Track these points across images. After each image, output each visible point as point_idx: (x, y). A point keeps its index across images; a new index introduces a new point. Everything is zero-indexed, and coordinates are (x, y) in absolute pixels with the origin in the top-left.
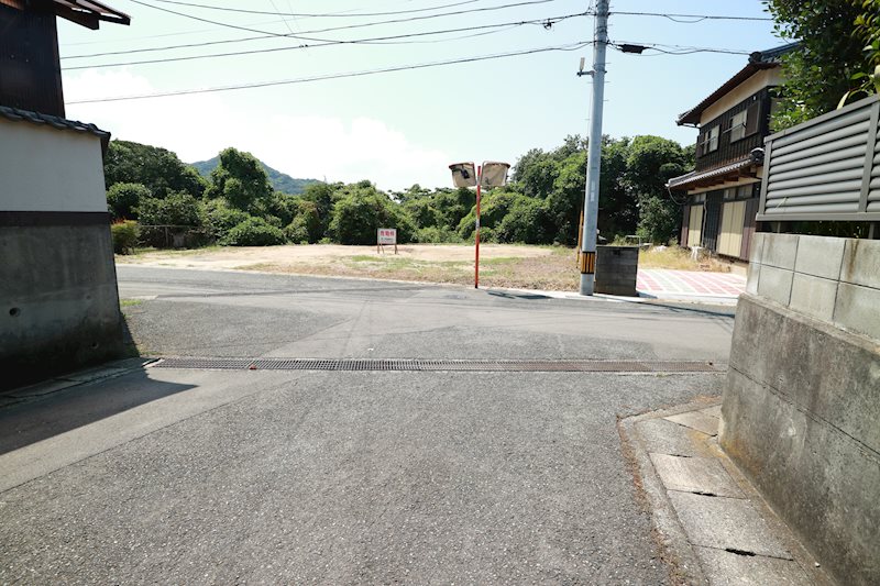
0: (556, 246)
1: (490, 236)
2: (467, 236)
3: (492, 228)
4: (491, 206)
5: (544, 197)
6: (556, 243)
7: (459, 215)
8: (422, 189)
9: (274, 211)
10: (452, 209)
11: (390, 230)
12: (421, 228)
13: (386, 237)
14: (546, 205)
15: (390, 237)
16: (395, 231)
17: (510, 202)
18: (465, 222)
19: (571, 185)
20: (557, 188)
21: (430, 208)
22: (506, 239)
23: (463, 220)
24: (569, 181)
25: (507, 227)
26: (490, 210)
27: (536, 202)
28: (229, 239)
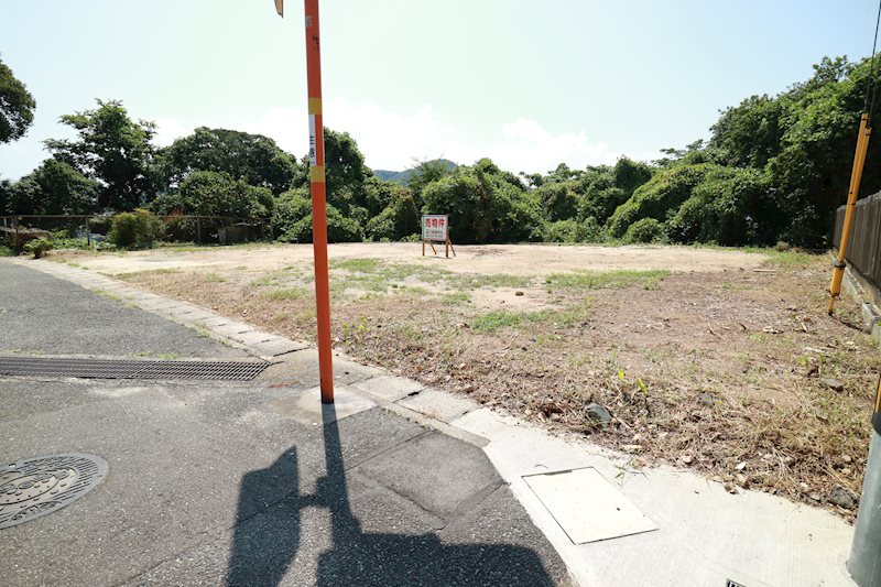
0: (781, 250)
1: (656, 231)
2: (620, 233)
3: (662, 220)
4: (664, 185)
5: (760, 165)
6: (781, 244)
7: (616, 201)
8: (572, 170)
9: (361, 199)
10: (604, 194)
11: (438, 218)
12: (554, 221)
13: (432, 228)
14: (765, 177)
15: (439, 228)
16: (445, 218)
17: (698, 179)
18: (622, 211)
19: (821, 135)
20: (788, 144)
21: (570, 193)
22: (679, 237)
23: (618, 208)
24: (816, 128)
25: (686, 217)
26: (661, 191)
27: (748, 175)
28: (291, 233)
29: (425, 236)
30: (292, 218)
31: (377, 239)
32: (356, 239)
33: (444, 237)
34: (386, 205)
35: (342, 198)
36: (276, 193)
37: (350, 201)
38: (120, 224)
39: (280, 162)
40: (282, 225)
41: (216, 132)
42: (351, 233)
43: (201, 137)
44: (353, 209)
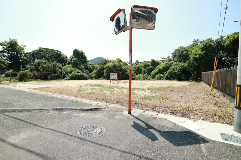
0: (191, 82)
1: (162, 77)
2: (153, 77)
3: (163, 74)
4: (163, 66)
5: (185, 62)
6: (191, 80)
7: (151, 70)
8: (140, 62)
10: (149, 68)
11: (115, 74)
12: (137, 74)
14: (186, 65)
15: (115, 76)
16: (117, 74)
17: (171, 65)
18: (153, 72)
19: (197, 56)
20: (190, 58)
21: (140, 68)
22: (169, 78)
23: (152, 71)
24: (196, 55)
25: (169, 74)
26: (163, 68)
27: (182, 64)
28: (68, 77)
29: (111, 78)
30: (68, 73)
31: (92, 79)
32: (86, 79)
33: (116, 79)
34: (93, 70)
35: (81, 68)
36: (63, 66)
37: (84, 69)
38: (20, 74)
39: (64, 58)
40: (66, 75)
41: (44, 49)
42: (85, 77)
43: (40, 50)
44: (85, 71)
